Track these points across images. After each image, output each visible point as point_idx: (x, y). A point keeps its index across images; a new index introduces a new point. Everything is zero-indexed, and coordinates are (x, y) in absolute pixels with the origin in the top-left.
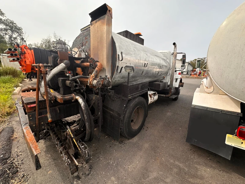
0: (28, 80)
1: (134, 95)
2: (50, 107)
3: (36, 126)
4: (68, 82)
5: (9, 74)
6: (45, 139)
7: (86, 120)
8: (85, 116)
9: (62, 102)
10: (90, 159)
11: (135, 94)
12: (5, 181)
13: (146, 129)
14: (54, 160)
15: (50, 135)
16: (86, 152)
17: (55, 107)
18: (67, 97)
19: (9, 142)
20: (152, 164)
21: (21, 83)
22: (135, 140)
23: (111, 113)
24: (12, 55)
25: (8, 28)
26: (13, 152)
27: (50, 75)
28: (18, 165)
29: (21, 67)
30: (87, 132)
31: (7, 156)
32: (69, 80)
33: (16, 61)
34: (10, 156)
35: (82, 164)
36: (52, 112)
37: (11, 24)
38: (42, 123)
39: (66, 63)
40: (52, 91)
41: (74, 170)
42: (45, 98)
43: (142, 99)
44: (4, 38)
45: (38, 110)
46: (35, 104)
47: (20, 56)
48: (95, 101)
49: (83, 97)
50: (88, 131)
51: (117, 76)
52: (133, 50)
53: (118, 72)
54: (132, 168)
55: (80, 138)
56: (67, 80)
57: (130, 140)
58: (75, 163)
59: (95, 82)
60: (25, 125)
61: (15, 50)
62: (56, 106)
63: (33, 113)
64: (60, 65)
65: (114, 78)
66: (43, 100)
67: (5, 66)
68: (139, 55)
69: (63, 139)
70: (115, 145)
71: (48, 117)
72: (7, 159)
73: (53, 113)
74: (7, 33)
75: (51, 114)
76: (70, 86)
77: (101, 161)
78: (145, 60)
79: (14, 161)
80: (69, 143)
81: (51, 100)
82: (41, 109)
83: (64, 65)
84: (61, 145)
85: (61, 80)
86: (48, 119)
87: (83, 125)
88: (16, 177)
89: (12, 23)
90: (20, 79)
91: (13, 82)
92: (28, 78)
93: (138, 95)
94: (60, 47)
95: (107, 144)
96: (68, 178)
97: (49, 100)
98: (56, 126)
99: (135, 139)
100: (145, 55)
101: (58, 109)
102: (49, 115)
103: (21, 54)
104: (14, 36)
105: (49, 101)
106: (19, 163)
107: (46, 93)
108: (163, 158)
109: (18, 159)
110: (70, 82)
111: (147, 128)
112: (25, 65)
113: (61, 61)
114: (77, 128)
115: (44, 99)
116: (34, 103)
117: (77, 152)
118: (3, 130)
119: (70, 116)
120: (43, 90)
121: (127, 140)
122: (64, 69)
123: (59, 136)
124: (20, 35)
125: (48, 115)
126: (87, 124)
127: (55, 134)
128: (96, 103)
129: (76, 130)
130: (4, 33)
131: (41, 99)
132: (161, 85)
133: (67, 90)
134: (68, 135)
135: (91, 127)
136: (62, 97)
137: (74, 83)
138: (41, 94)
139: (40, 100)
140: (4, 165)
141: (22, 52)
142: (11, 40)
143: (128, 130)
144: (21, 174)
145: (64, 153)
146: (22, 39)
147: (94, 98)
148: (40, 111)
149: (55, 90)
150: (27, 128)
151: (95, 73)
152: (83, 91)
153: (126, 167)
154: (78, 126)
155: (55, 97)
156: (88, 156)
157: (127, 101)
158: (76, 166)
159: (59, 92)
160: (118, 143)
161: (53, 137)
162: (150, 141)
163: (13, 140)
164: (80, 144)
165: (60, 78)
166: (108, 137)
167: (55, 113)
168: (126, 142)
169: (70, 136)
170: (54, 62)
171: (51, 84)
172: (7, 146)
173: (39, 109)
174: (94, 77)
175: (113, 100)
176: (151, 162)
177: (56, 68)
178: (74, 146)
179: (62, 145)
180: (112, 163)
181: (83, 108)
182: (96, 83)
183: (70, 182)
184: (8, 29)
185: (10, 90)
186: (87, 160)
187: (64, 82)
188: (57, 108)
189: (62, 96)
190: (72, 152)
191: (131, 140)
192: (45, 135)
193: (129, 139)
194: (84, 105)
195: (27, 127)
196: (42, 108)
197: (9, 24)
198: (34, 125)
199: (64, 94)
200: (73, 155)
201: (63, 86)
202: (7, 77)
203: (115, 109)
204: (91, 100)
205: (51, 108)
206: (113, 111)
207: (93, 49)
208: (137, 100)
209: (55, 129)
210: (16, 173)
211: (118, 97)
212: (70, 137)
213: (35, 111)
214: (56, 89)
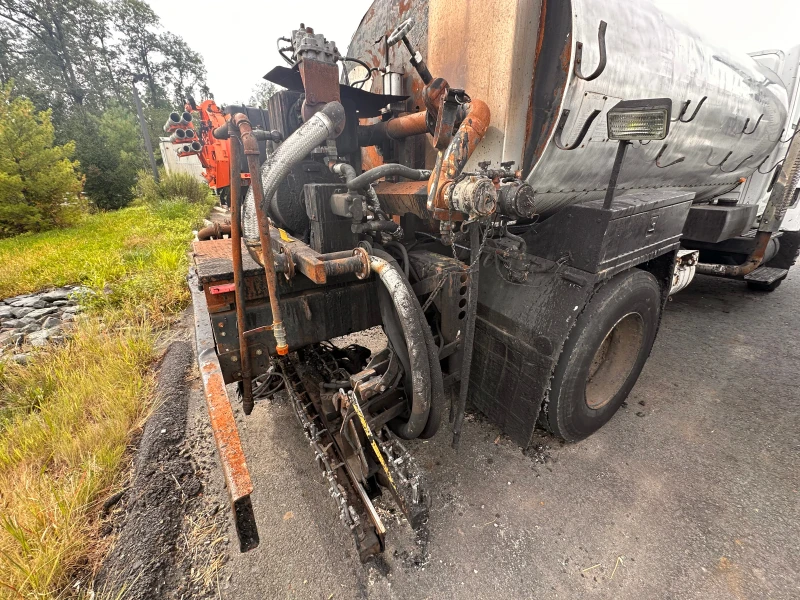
0: (225, 210)
1: (620, 260)
2: (280, 296)
3: (239, 360)
4: (339, 199)
5: (181, 193)
6: (271, 398)
7: (413, 361)
8: (410, 343)
9: (323, 280)
10: (428, 516)
11: (626, 258)
12: (170, 515)
13: (638, 408)
14: (301, 472)
15: (283, 387)
16: (415, 487)
17: (297, 299)
18: (341, 260)
19: (182, 388)
20: (699, 587)
21: (209, 219)
22: (591, 451)
23: (502, 335)
24: (180, 134)
25: (171, 61)
26: (191, 422)
27: (274, 167)
28: (204, 469)
29: (204, 170)
30: (416, 409)
31: (175, 434)
32: (344, 190)
33: (193, 153)
34: (183, 433)
35: (392, 511)
36: (289, 314)
37: (176, 48)
38: (259, 352)
39: (331, 109)
40: (283, 235)
41: (373, 550)
42: (263, 262)
43: (648, 280)
44: (164, 93)
45: (244, 308)
46: (234, 285)
47: (200, 136)
48: (447, 281)
49: (399, 263)
50: (423, 406)
51: (551, 166)
52: (643, 23)
53: (560, 142)
54: (599, 580)
55: (387, 424)
56: (337, 193)
57: (572, 447)
58: (372, 520)
59: (464, 191)
60: (207, 357)
61: (187, 117)
62: (300, 293)
63: (227, 314)
64: (312, 120)
65: (535, 175)
66: (255, 270)
67: (170, 171)
68: (670, 56)
69: (326, 413)
70: (509, 458)
71: (276, 335)
72: (178, 441)
73: (291, 319)
74: (170, 76)
75: (284, 325)
76: (349, 215)
77: (461, 514)
78: (691, 84)
79: (193, 454)
80: (348, 439)
81: (281, 269)
82: (253, 301)
83: (326, 122)
84: (321, 435)
85: (313, 192)
86: (276, 344)
87: (400, 376)
88: (197, 506)
89: (178, 42)
90: (206, 206)
91: (191, 216)
92: (223, 203)
93: (638, 260)
94: (309, 46)
95: (475, 449)
96: (348, 556)
97: (277, 269)
98: (302, 359)
99: (593, 447)
100: (694, 53)
101: (306, 303)
102: (277, 329)
103: (201, 129)
104: (186, 83)
105: (277, 273)
106: (204, 462)
107: (265, 241)
108: (756, 571)
109: (202, 448)
110: (347, 196)
111: (642, 403)
112: (213, 164)
113: (314, 107)
114: (379, 387)
115: (259, 267)
116: (228, 278)
117: (377, 474)
118: (168, 351)
119: (348, 334)
120: (252, 228)
121: (555, 444)
122: (324, 143)
123: (312, 396)
124: (199, 77)
125: (275, 329)
126: (417, 378)
127: (300, 389)
128: (451, 291)
129: (374, 393)
130: (163, 77)
131: (249, 264)
132: (729, 217)
133: (338, 234)
134: (345, 408)
135: (431, 391)
136: (319, 259)
137: (364, 204)
138: (248, 246)
139: (245, 268)
140: (169, 459)
141: (203, 123)
142: (181, 95)
143: (571, 410)
144: (209, 499)
145: (333, 474)
146: (205, 89)
147: (439, 269)
148: (248, 308)
149: (292, 232)
150: (213, 370)
151: (458, 148)
152: (394, 239)
153: (572, 570)
154: (379, 380)
155: (297, 259)
156: (421, 500)
157: (590, 285)
158: (378, 536)
159: (308, 242)
160: (518, 452)
161: (295, 401)
162: (667, 470)
163: (191, 383)
164: (388, 448)
165: (309, 185)
166: (475, 419)
167: (296, 319)
168: (554, 453)
169: (352, 414)
170: (288, 116)
171: (280, 210)
172: (176, 400)
173: (247, 302)
174: (452, 172)
175: (516, 281)
176: (693, 575)
177: (295, 136)
178: (364, 451)
179: (323, 440)
180: (507, 534)
181: (403, 312)
182: (470, 195)
183: (354, 573)
184: (172, 64)
185: (184, 237)
186: (418, 516)
187: (324, 197)
188: (303, 301)
189: (321, 255)
190: (358, 469)
191: (572, 450)
192: (271, 387)
193: (563, 442)
194: (406, 298)
195: (211, 366)
196: (254, 297)
197: (172, 48)
198: (235, 359)
199: (327, 248)
200: (362, 483)
201: (323, 216)
202: (177, 201)
203: (521, 320)
204: (426, 277)
205: (283, 301)
206: (511, 325)
207: (442, 42)
208: (627, 283)
209: (300, 371)
210: (196, 495)
211: (539, 266)
212: (353, 418)
213: (233, 307)
214: (299, 228)
